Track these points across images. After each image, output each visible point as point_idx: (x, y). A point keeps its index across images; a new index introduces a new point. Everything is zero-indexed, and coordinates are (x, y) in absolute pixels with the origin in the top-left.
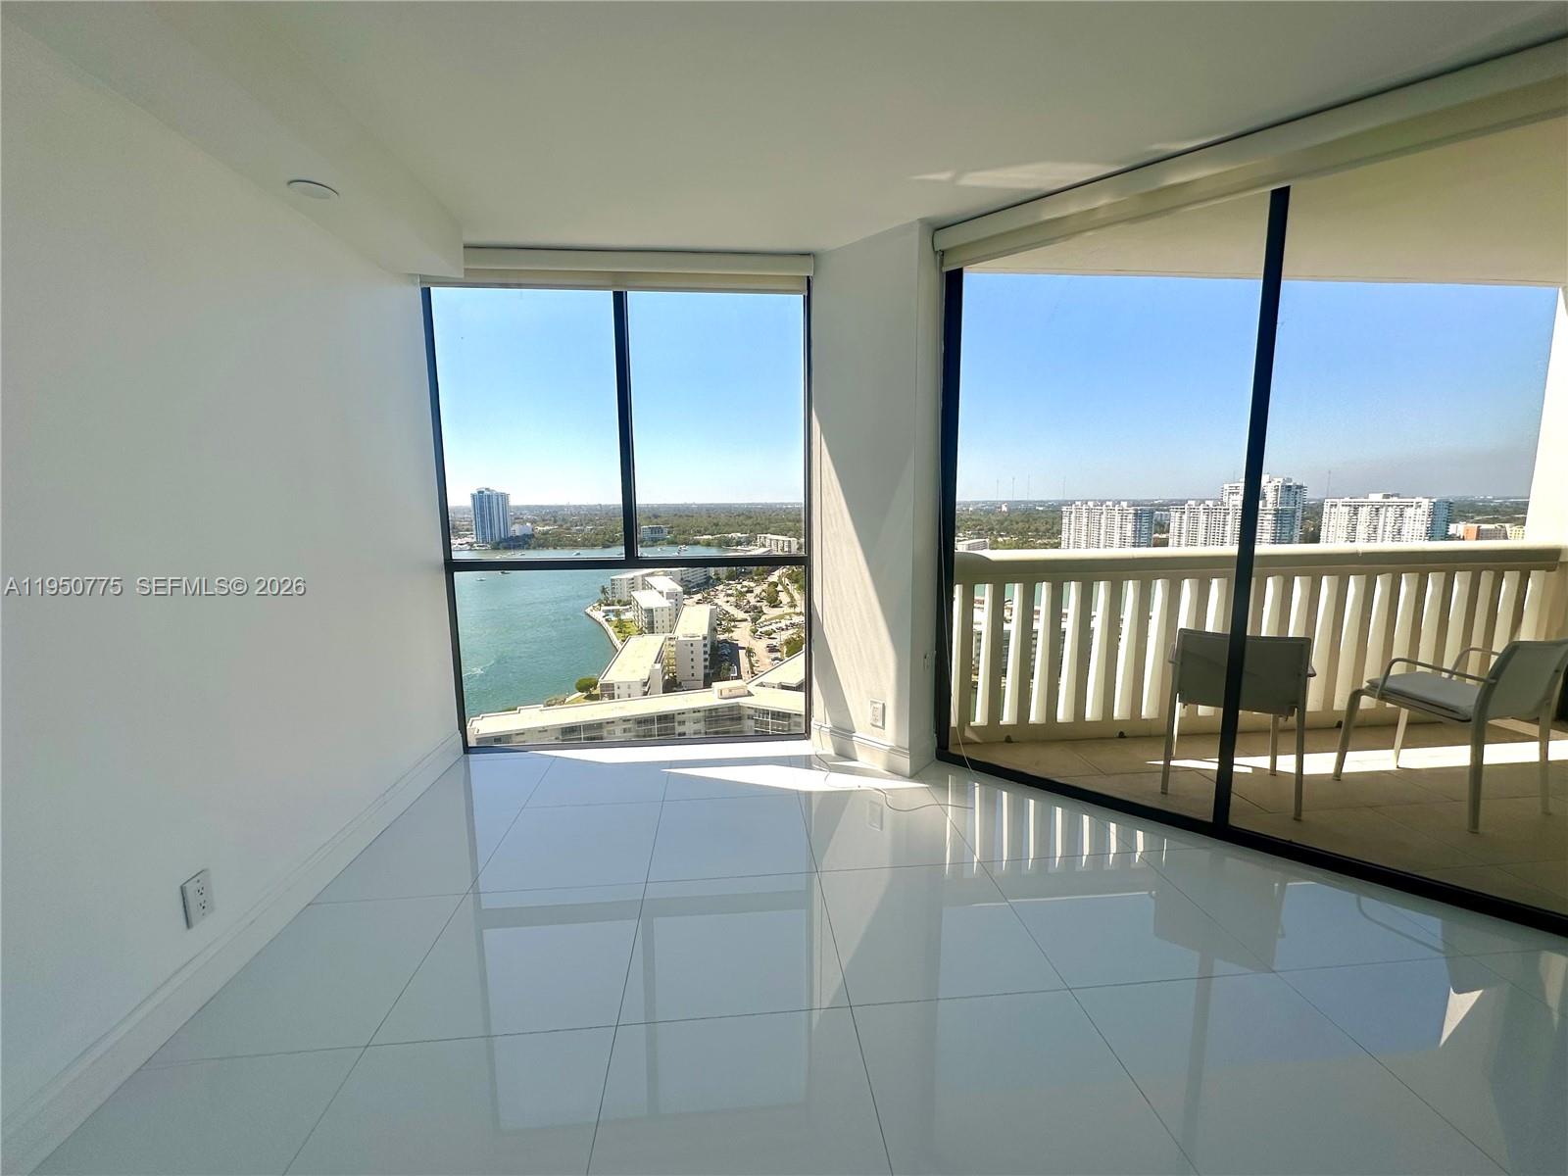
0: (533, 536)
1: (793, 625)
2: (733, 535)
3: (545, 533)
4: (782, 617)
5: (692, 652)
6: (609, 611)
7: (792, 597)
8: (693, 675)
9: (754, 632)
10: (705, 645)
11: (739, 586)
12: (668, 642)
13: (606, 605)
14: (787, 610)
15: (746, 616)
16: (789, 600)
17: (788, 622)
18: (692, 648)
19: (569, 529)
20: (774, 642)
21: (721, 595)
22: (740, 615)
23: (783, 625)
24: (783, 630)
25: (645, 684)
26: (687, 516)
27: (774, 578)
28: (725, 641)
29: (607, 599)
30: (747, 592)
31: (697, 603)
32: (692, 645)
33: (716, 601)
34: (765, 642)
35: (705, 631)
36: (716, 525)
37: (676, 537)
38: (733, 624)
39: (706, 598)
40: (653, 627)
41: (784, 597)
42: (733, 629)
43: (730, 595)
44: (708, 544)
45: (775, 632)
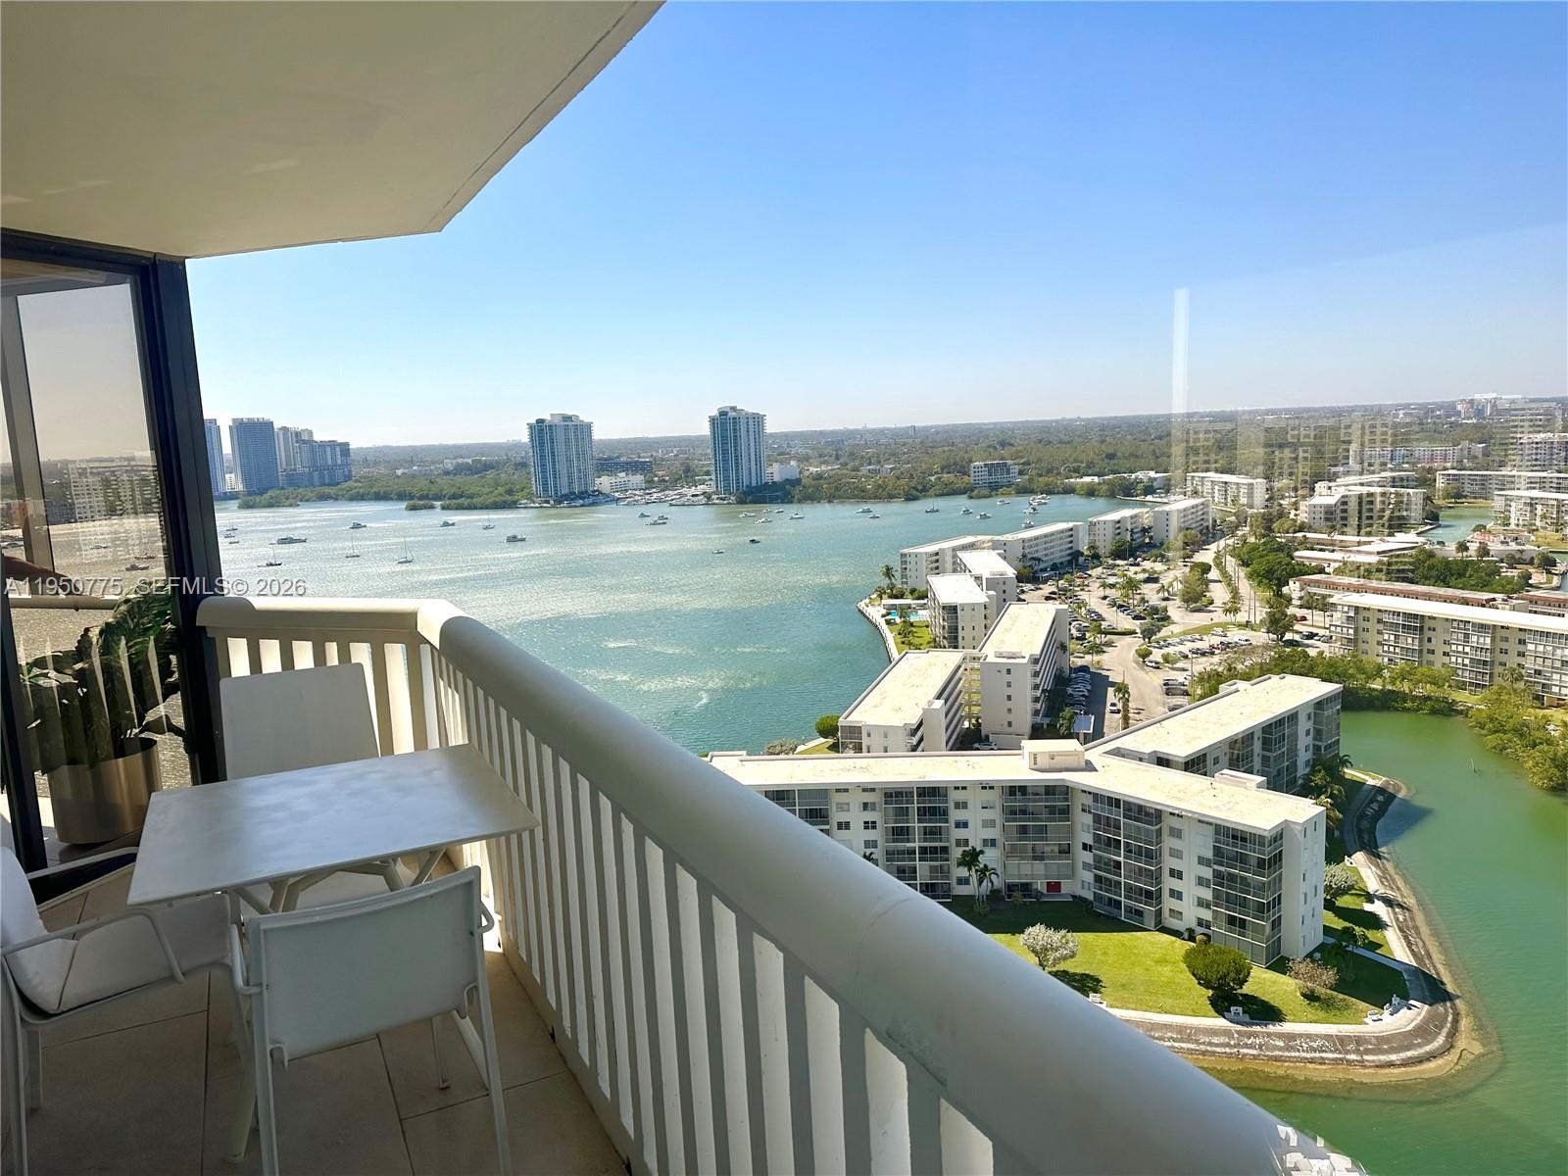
0: (798, 481)
1: (1226, 646)
2: (1140, 475)
3: (819, 477)
4: (1206, 630)
5: (1009, 685)
6: (894, 607)
7: (1235, 594)
8: (1010, 724)
9: (1144, 655)
10: (1036, 674)
11: (1133, 569)
12: (966, 664)
13: (889, 597)
14: (1219, 616)
15: (1136, 625)
16: (1227, 597)
17: (1216, 641)
18: (1009, 678)
19: (856, 469)
20: (1180, 677)
21: (1095, 585)
22: (1125, 622)
23: (1204, 645)
24: (1203, 654)
25: (914, 732)
26: (1061, 442)
27: (1206, 556)
28: (1084, 669)
29: (892, 587)
30: (1148, 580)
31: (1047, 598)
32: (1010, 672)
33: (1084, 596)
34: (1157, 679)
35: (1038, 647)
36: (1111, 456)
37: (1030, 480)
38: (1104, 639)
39: (1066, 590)
40: (956, 638)
41: (1219, 593)
42: (1105, 649)
43: (1112, 586)
44: (1091, 492)
45: (1186, 657)
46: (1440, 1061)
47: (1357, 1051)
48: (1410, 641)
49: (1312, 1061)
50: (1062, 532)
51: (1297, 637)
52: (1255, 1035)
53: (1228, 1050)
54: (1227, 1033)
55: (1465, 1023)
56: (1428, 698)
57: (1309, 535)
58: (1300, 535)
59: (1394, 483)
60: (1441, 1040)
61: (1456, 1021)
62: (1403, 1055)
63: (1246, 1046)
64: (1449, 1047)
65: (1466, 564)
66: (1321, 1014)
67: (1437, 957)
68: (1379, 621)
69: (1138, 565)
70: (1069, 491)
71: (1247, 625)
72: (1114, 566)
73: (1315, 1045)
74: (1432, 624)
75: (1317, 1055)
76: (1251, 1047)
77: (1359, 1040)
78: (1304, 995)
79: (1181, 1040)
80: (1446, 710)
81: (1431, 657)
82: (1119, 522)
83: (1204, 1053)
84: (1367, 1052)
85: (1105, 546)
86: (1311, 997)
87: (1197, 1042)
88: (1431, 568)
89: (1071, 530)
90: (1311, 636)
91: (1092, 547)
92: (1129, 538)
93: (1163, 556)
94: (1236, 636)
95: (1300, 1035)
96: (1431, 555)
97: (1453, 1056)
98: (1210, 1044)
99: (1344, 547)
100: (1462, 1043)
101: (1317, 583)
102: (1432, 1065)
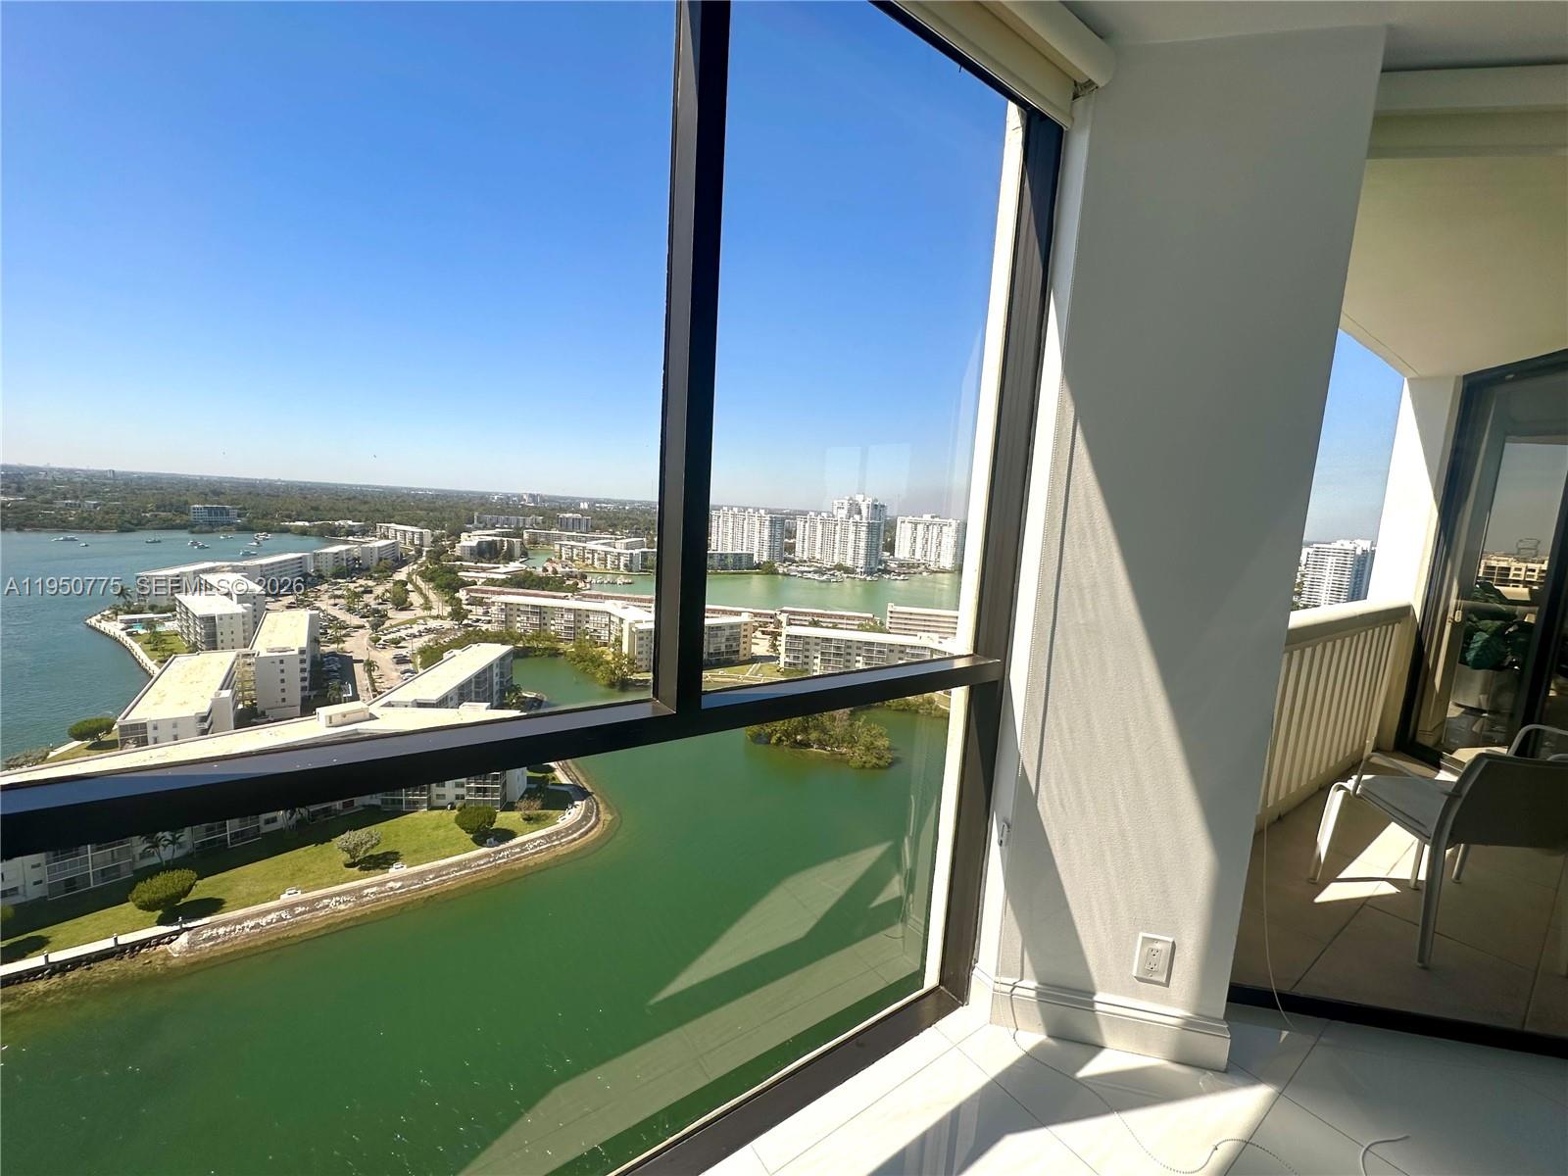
1: (429, 631)
2: (342, 522)
4: (413, 622)
5: (282, 671)
6: (135, 621)
7: (426, 598)
8: (284, 700)
9: (376, 640)
10: (303, 661)
11: (352, 586)
12: (242, 661)
13: (127, 613)
14: (420, 613)
15: (364, 622)
16: (422, 601)
17: (422, 628)
18: (282, 666)
19: (48, 502)
20: (403, 652)
21: (326, 597)
22: (356, 620)
23: (415, 629)
24: (415, 636)
25: (204, 719)
26: (269, 495)
27: (402, 575)
28: (333, 654)
30: (364, 592)
31: (288, 607)
32: (282, 662)
33: (318, 604)
34: (390, 653)
35: (303, 642)
36: (316, 509)
37: (250, 522)
38: (344, 632)
39: (302, 601)
40: (215, 642)
41: (415, 598)
42: (344, 639)
43: (339, 597)
44: (304, 532)
45: (404, 639)
46: (595, 830)
47: (557, 839)
48: (535, 620)
49: (536, 853)
50: (293, 560)
51: (470, 622)
52: (503, 850)
53: (489, 865)
54: (488, 855)
55: (601, 807)
56: (546, 649)
57: (464, 563)
58: (458, 563)
59: (503, 535)
60: (594, 819)
61: (598, 808)
62: (579, 833)
63: (500, 858)
64: (598, 819)
65: (549, 578)
66: (535, 826)
67: (581, 779)
68: (518, 610)
69: (354, 582)
70: (286, 530)
71: (437, 617)
72: (336, 584)
73: (536, 844)
74: (545, 610)
75: (538, 848)
76: (503, 857)
77: (557, 833)
78: (524, 819)
79: (461, 870)
80: (555, 653)
81: (545, 627)
82: (336, 554)
83: (475, 873)
84: (562, 837)
85: (328, 569)
86: (528, 819)
87: (470, 868)
88: (533, 580)
89: (300, 558)
90: (478, 621)
91: (317, 570)
92: (345, 564)
93: (372, 577)
94: (433, 624)
95: (528, 841)
96: (531, 573)
97: (600, 825)
98: (479, 865)
99: (484, 570)
100: (602, 816)
101: (476, 591)
102: (593, 832)
